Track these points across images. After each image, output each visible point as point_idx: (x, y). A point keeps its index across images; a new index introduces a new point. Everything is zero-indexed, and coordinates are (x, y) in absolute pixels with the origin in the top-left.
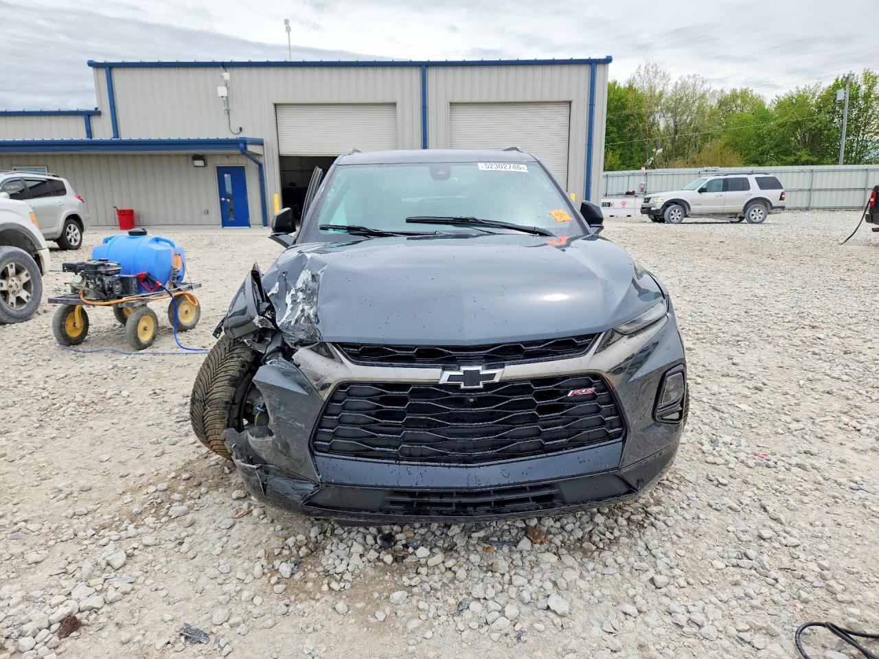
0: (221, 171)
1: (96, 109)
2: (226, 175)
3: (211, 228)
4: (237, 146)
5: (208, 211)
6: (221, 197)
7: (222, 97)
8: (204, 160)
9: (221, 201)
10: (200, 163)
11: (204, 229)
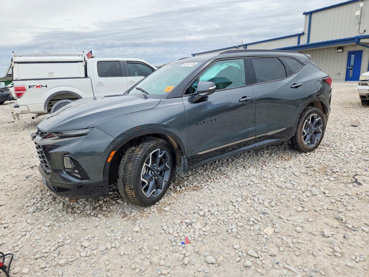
0: (350, 53)
1: (303, 32)
2: (352, 56)
3: (339, 82)
4: (354, 41)
5: (339, 73)
6: (347, 66)
7: (357, 16)
8: (343, 49)
9: (347, 68)
10: (341, 50)
11: (337, 82)
